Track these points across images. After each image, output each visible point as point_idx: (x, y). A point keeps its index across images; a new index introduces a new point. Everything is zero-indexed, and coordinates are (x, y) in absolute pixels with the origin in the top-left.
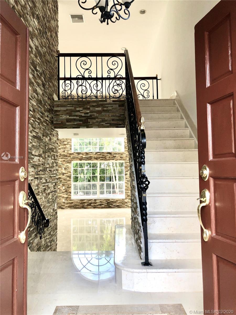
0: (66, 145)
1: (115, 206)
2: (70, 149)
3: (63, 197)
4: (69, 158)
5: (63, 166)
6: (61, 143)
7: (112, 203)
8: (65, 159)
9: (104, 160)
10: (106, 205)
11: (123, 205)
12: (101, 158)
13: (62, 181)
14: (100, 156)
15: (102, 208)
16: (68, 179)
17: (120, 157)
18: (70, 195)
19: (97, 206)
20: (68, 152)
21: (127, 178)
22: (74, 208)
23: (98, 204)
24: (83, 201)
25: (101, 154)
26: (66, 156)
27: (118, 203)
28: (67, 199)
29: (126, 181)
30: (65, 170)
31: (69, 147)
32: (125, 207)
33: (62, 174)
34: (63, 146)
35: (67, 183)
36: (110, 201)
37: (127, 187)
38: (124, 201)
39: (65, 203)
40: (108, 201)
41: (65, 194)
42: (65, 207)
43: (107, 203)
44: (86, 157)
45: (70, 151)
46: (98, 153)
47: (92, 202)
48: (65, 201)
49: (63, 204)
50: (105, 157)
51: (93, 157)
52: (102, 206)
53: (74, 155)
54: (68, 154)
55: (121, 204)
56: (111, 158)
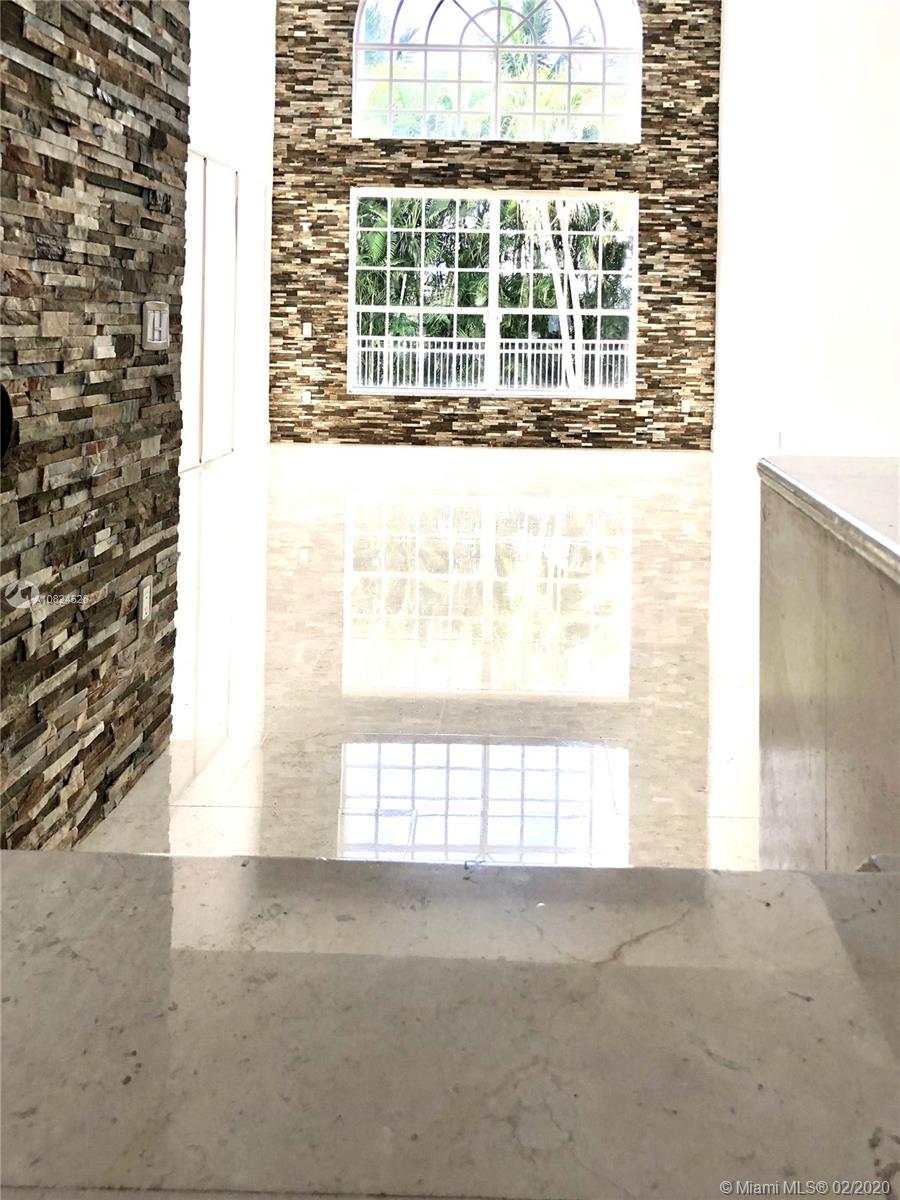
0: (321, 100)
1: (577, 436)
2: (344, 121)
3: (304, 380)
4: (339, 170)
5: (303, 212)
6: (297, 88)
7: (562, 419)
8: (316, 176)
9: (526, 184)
10: (531, 428)
11: (620, 433)
12: (510, 177)
13: (300, 293)
14: (506, 164)
15: (510, 444)
16: (330, 281)
17: (617, 174)
18: (338, 370)
19: (484, 432)
20: (334, 137)
21: (648, 290)
22: (360, 437)
23: (486, 422)
24: (411, 406)
25: (514, 154)
26: (323, 159)
27: (595, 421)
28: (327, 392)
29: (645, 306)
30: (314, 234)
31: (339, 113)
32: (635, 441)
33: (297, 256)
34: (304, 103)
35: (324, 303)
36: (552, 409)
37: (647, 339)
38: (630, 409)
39: (314, 412)
40: (545, 408)
41: (313, 366)
42: (315, 431)
43: (535, 419)
44: (428, 165)
45: (342, 134)
46: (493, 149)
47: (455, 409)
48: (312, 398)
49: (301, 414)
50: (532, 169)
51: (468, 170)
52: (509, 433)
53: (366, 155)
54: (332, 146)
55: (614, 426)
56: (566, 178)
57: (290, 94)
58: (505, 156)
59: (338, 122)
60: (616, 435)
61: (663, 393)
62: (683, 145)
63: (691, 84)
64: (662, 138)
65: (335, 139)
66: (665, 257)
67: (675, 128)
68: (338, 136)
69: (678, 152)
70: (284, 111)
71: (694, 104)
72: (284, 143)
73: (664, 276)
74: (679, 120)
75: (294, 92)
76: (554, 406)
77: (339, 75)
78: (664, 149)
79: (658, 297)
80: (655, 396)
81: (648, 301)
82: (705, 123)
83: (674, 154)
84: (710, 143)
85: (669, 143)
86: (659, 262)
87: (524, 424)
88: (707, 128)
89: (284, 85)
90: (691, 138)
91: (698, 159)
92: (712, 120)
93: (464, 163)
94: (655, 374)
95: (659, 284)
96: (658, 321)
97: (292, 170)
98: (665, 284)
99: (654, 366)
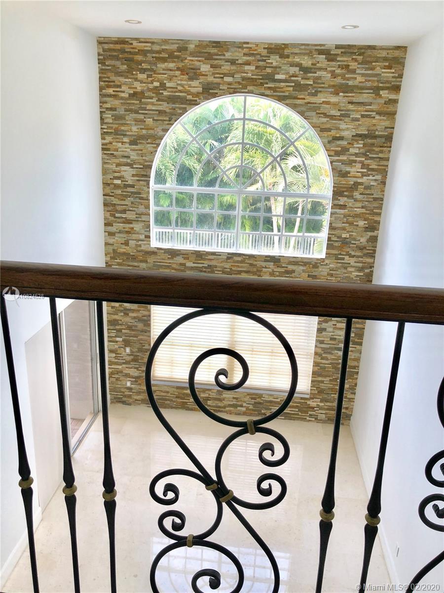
0: (131, 223)
2: (146, 237)
3: (127, 375)
4: (143, 265)
6: (117, 215)
7: (269, 404)
10: (251, 407)
11: (300, 414)
13: (123, 331)
14: (241, 267)
15: (239, 414)
16: (140, 326)
17: (309, 276)
19: (225, 407)
20: (140, 246)
21: (322, 342)
23: (226, 403)
24: (185, 391)
25: (247, 261)
26: (134, 258)
29: (319, 351)
31: (143, 231)
32: (308, 418)
33: (121, 311)
34: (122, 225)
35: (137, 337)
36: (262, 399)
37: (319, 368)
38: (306, 403)
39: (133, 391)
40: (258, 398)
41: (131, 368)
42: (134, 400)
43: (253, 403)
44: (196, 265)
45: (145, 244)
46: (234, 258)
47: (209, 395)
48: (132, 384)
49: (126, 392)
50: (257, 270)
51: (219, 269)
52: (239, 408)
53: (159, 257)
54: (139, 251)
55: (297, 410)
56: (277, 276)
57: (113, 218)
58: (242, 262)
59: (142, 237)
60: (298, 415)
61: (326, 396)
62: (352, 261)
63: (361, 223)
64: (339, 256)
65: (141, 247)
66: (333, 325)
67: (348, 250)
68: (142, 246)
69: (348, 265)
70: (110, 229)
71: (362, 236)
72: (111, 248)
73: (332, 335)
74: (351, 245)
75: (115, 217)
76: (264, 397)
77: (142, 209)
78: (340, 263)
79: (328, 346)
80: (321, 397)
81: (322, 348)
82: (367, 248)
83: (346, 266)
84: (369, 260)
85: (343, 259)
86: (330, 327)
87: (247, 405)
88: (368, 251)
89: (109, 213)
90: (358, 257)
91: (361, 269)
92: (372, 247)
93: (217, 264)
94: (322, 386)
95: (329, 339)
96: (327, 359)
97: (116, 264)
98: (331, 339)
99: (322, 382)
